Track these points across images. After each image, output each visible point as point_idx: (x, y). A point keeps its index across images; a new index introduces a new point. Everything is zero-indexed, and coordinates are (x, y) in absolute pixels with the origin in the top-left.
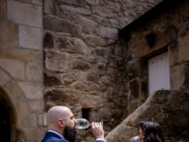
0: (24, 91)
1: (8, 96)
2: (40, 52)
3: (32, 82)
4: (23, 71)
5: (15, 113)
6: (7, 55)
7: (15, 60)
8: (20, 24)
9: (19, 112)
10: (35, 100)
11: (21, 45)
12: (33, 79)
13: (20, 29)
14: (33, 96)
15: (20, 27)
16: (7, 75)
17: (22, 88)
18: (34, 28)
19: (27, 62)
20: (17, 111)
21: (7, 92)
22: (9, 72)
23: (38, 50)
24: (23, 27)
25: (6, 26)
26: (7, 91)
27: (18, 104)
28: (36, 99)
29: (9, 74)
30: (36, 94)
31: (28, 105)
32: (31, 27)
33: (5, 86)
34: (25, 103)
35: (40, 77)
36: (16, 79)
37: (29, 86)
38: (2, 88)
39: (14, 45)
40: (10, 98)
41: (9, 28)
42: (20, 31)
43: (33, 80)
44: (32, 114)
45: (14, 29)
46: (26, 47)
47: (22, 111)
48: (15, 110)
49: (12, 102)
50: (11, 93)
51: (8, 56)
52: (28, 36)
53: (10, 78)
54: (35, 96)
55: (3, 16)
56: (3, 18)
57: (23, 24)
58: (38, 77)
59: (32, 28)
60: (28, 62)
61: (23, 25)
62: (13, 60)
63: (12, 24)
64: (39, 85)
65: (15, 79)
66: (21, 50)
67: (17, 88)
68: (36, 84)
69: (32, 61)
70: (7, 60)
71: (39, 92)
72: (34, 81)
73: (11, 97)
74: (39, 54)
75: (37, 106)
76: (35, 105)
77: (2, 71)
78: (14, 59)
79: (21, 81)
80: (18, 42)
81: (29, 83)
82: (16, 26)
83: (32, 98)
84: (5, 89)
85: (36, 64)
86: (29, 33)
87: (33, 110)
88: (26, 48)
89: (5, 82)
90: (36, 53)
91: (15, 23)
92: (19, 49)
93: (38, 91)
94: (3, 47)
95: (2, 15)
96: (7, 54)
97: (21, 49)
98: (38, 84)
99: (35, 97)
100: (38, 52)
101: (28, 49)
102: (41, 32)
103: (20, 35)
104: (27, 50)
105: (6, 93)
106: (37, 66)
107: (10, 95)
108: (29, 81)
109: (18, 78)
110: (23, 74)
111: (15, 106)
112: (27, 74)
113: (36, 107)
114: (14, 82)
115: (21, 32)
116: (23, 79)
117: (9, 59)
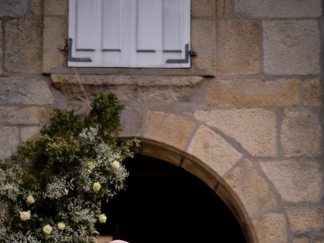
0: (276, 184)
1: (238, 198)
2: (317, 81)
3: (297, 159)
4: (274, 134)
5: (255, 240)
6: (234, 100)
7: (253, 110)
8: (266, 19)
9: (264, 237)
10: (303, 204)
11: (267, 71)
12: (298, 152)
13: (265, 30)
14: (298, 195)
15: (264, 25)
16: (236, 148)
17: (270, 178)
18: (301, 22)
19: (282, 109)
20: (259, 236)
21: (234, 189)
22: (238, 140)
23: (311, 76)
24: (273, 23)
25: (232, 30)
26: (234, 187)
27: (261, 218)
28: (306, 202)
29: (238, 147)
30: (306, 189)
31: (287, 220)
32: (292, 19)
33: (229, 176)
34: (280, 212)
35: (316, 145)
36: (255, 157)
37: (288, 170)
38: (224, 181)
39: (250, 73)
40: (242, 203)
41: (239, 34)
42: (264, 35)
43: (299, 155)
44: (295, 240)
45: (251, 32)
46: (280, 72)
47: (272, 235)
48: (253, 233)
49: (246, 213)
50: (243, 190)
51: (237, 101)
52: (285, 43)
53: (240, 155)
54: (305, 194)
55: (224, 7)
56: (224, 13)
57: (271, 16)
58: (313, 145)
59: (294, 21)
60: (285, 110)
61: (272, 19)
62: (248, 110)
63: (247, 21)
64: (313, 167)
65: (253, 155)
66: (268, 83)
67: (259, 177)
68: (306, 163)
69: (294, 105)
70: (235, 112)
71: (315, 184)
72: (300, 157)
73: (244, 202)
74: (313, 87)
75: (309, 219)
76: (305, 219)
77: (223, 140)
78: (250, 108)
79: (269, 159)
80: (262, 63)
81: (287, 162)
82: (257, 25)
83: (296, 199)
84: (230, 182)
85: (306, 113)
86: (289, 36)
87: (299, 231)
88: (280, 77)
89: (230, 166)
90: (306, 85)
91: (254, 19)
92: (264, 81)
93: (312, 182)
94: (224, 82)
95: (223, 5)
96: (234, 97)
97: (269, 80)
98: (311, 163)
99: (303, 198)
100: (312, 81)
101: (287, 77)
102: (320, 27)
103: (266, 45)
104: (282, 80)
105: (233, 191)
106: (309, 117)
107: (241, 197)
108: (287, 159)
109: (261, 152)
110: (274, 141)
111: (254, 222)
112: (284, 140)
113: (307, 223)
114: (250, 164)
115: (267, 38)
116: (274, 153)
117: (238, 108)
